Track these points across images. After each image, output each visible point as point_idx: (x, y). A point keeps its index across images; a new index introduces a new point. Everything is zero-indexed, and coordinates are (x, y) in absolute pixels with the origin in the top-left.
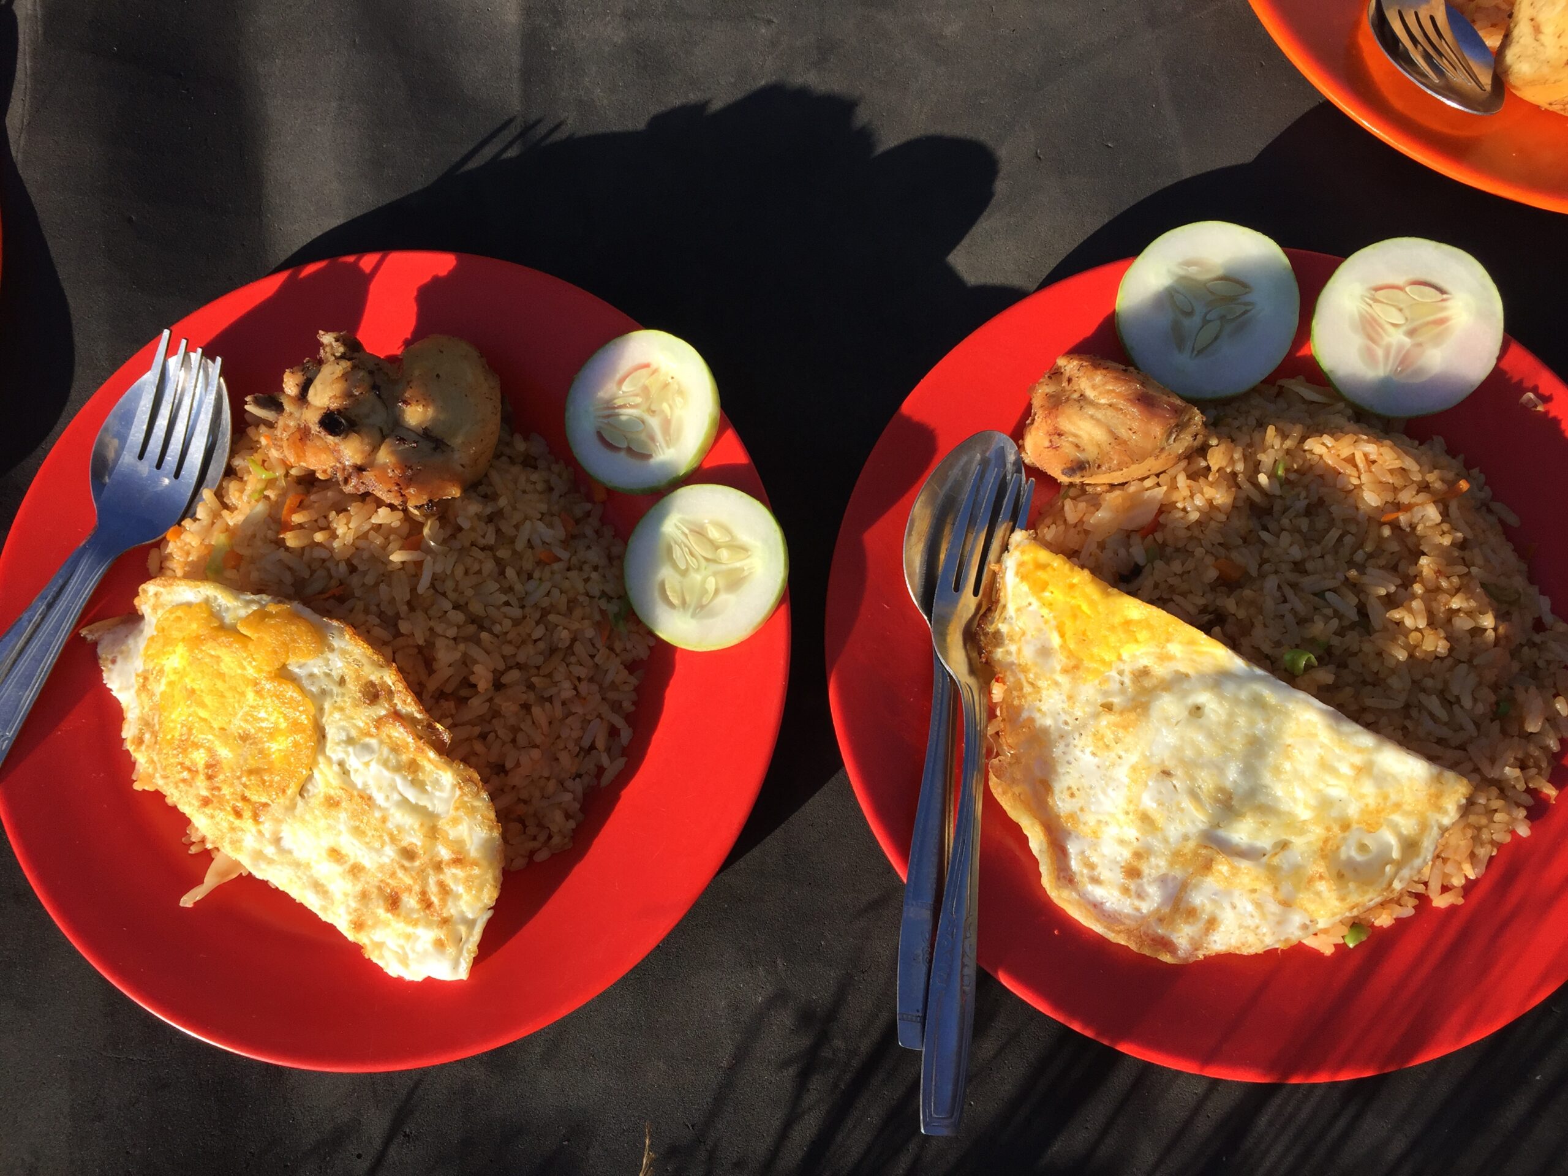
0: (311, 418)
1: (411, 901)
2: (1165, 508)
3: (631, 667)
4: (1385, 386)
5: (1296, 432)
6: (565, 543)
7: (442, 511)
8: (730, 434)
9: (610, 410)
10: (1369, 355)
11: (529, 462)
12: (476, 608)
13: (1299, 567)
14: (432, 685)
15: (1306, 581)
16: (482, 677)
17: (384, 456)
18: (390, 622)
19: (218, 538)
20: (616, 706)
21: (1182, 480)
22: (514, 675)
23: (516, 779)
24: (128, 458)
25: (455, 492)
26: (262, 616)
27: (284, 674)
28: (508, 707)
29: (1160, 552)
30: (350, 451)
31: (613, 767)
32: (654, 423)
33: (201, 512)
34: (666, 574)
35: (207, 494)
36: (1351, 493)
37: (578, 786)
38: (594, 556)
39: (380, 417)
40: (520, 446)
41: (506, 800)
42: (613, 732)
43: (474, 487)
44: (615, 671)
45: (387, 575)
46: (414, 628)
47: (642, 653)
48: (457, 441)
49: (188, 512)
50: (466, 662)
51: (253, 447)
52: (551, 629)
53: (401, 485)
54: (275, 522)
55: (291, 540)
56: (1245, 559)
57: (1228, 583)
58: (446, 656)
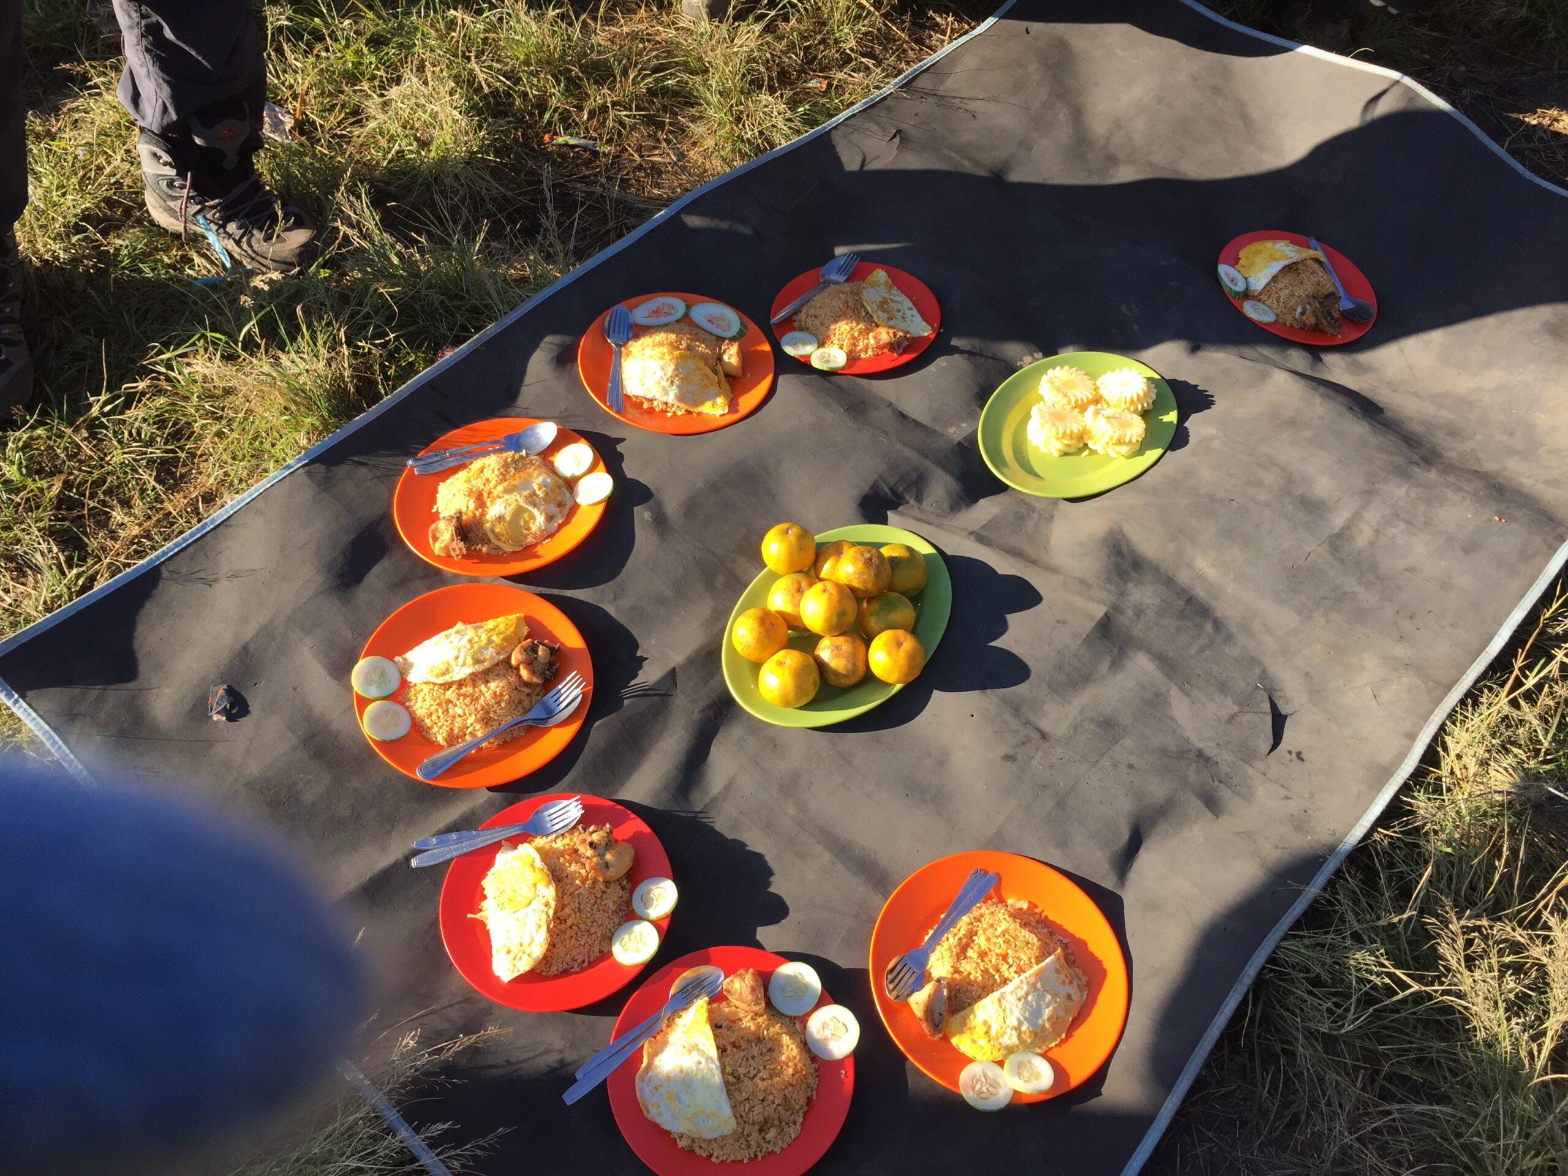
0: (589, 839)
1: (512, 955)
2: (740, 1020)
3: (600, 952)
4: (816, 1041)
5: (785, 1030)
6: (613, 912)
7: (595, 882)
8: (668, 920)
9: (650, 891)
10: (818, 1032)
11: (623, 888)
12: (582, 907)
13: (753, 1057)
14: (559, 914)
15: (751, 1061)
16: (569, 923)
17: (594, 860)
18: (564, 894)
19: (547, 847)
20: (589, 957)
21: (749, 1017)
22: (575, 928)
23: (555, 950)
24: (547, 813)
25: (601, 879)
26: (542, 870)
27: (535, 885)
28: (569, 933)
29: (729, 1028)
30: (589, 853)
31: (576, 969)
32: (655, 903)
33: (550, 838)
34: (626, 937)
35: (554, 835)
36: (781, 1053)
37: (565, 966)
38: (616, 920)
39: (601, 851)
40: (625, 883)
41: (549, 954)
42: (583, 962)
43: (607, 883)
44: (596, 949)
45: (572, 884)
46: (567, 899)
47: (606, 951)
48: (611, 869)
49: (547, 835)
50: (570, 916)
51: (572, 834)
52: (592, 926)
53: (592, 868)
54: (562, 854)
55: (562, 860)
56: (743, 1044)
57: (734, 1045)
58: (567, 910)
